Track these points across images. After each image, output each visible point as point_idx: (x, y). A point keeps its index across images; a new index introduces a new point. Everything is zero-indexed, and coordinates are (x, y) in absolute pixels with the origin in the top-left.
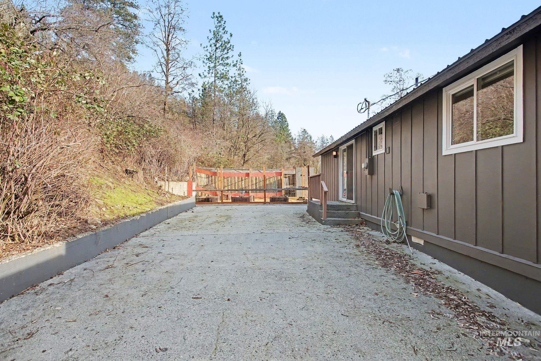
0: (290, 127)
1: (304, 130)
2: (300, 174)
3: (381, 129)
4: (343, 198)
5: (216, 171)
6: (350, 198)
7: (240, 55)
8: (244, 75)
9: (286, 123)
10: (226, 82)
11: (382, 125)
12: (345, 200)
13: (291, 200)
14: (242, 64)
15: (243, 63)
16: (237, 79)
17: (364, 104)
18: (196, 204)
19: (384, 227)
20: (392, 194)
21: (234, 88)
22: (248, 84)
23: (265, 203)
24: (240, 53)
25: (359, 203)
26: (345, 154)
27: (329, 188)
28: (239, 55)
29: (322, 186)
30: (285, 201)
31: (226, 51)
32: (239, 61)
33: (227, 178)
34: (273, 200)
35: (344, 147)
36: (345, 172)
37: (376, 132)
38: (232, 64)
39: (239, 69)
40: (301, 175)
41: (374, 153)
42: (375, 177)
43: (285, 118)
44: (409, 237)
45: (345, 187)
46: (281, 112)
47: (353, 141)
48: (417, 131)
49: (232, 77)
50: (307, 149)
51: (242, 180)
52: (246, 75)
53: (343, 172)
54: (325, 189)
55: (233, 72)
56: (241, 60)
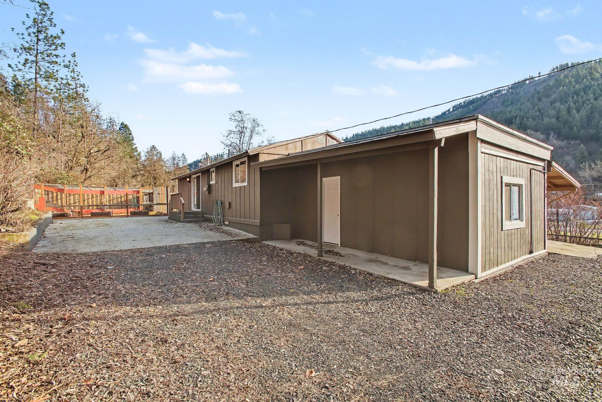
0: (135, 141)
1: (153, 146)
2: (157, 193)
3: (213, 171)
4: (194, 209)
5: (63, 187)
6: (198, 207)
7: (74, 55)
8: (80, 80)
9: (131, 136)
10: (53, 83)
11: (214, 169)
12: (195, 210)
13: (151, 213)
14: (76, 66)
15: (78, 65)
16: (70, 82)
17: (206, 156)
18: (53, 219)
19: (214, 220)
20: (217, 203)
21: (65, 92)
22: (86, 91)
23: (128, 216)
24: (74, 53)
25: (203, 211)
26: (195, 180)
27: (186, 200)
28: (72, 55)
29: (181, 200)
30: (146, 214)
31: (53, 47)
32: (72, 62)
33: (74, 195)
34: (134, 214)
35: (195, 176)
36: (195, 191)
37: (211, 171)
38: (62, 64)
39: (73, 71)
40: (159, 194)
41: (211, 183)
42: (211, 195)
43: (129, 130)
44: (224, 222)
45: (195, 203)
46: (125, 123)
47: (200, 174)
48: (226, 175)
49: (62, 79)
50: (157, 167)
51: (92, 197)
52: (82, 81)
53: (194, 192)
54: (183, 202)
55: (63, 73)
56: (75, 61)
